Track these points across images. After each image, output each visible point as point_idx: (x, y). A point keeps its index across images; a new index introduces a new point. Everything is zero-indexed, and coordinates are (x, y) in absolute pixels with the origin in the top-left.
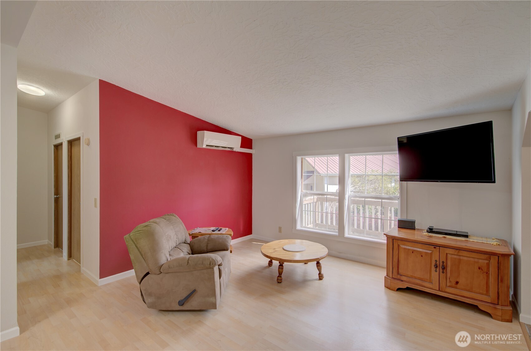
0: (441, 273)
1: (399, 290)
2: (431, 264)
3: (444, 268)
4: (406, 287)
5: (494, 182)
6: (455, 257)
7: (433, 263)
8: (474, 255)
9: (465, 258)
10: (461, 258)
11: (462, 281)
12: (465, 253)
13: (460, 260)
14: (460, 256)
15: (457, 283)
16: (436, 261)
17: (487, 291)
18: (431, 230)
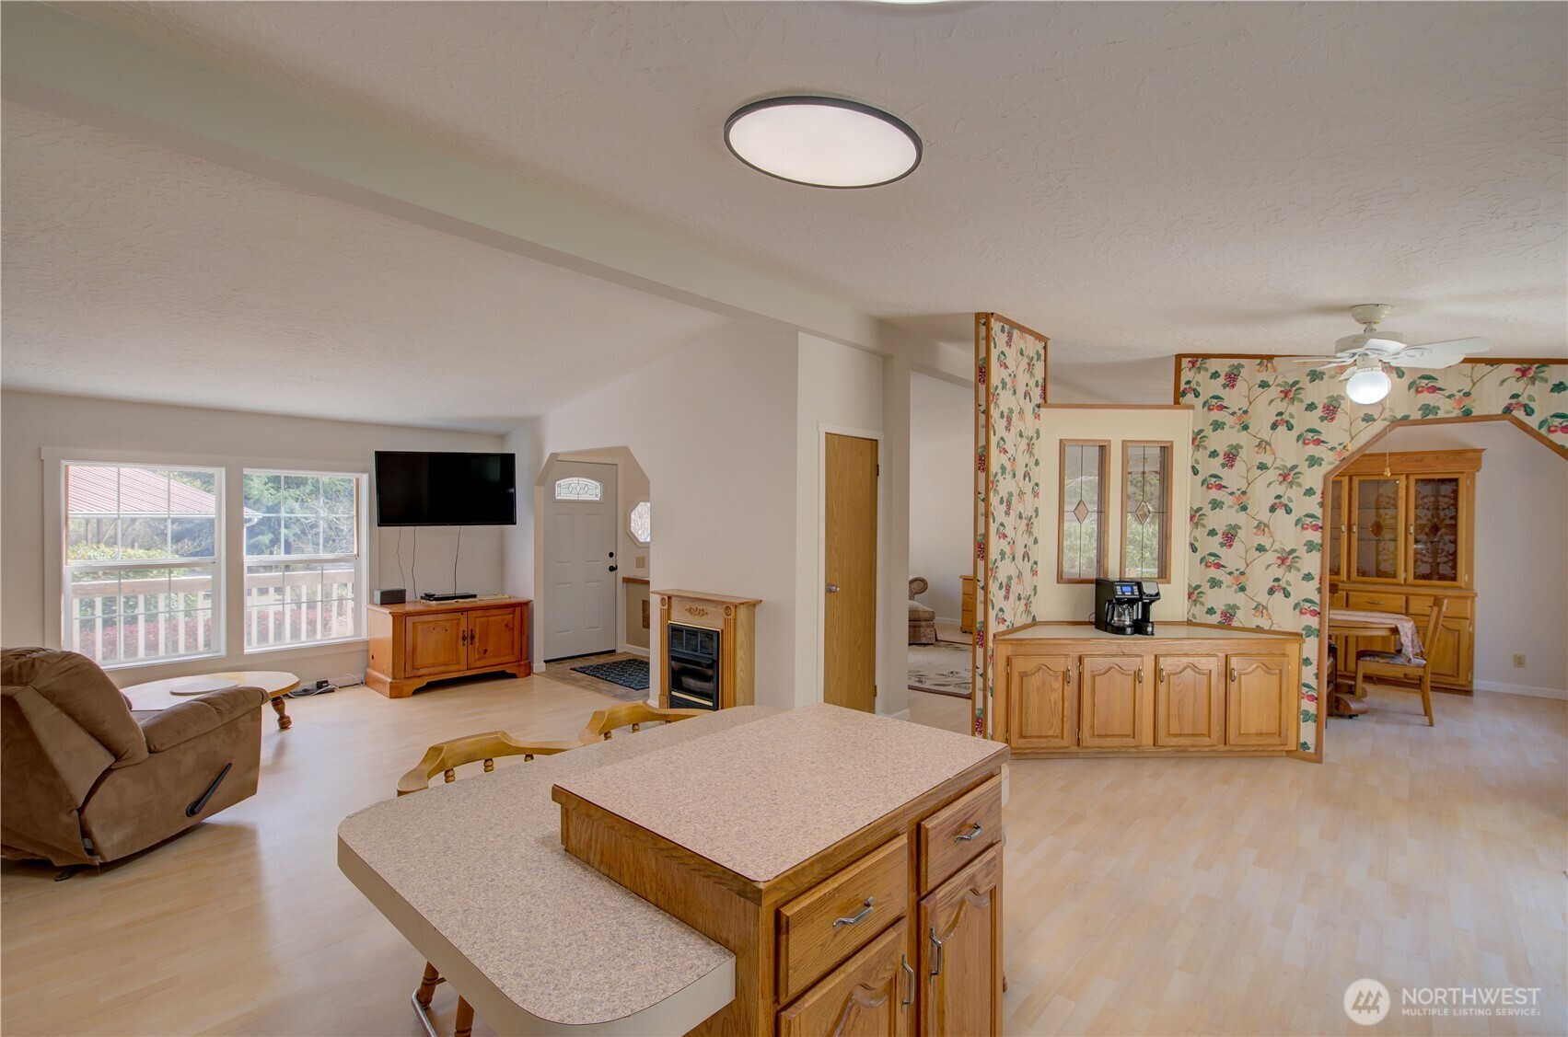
0: (469, 649)
1: (418, 692)
2: (458, 637)
3: (473, 637)
4: (425, 684)
5: (515, 524)
6: (482, 619)
7: (461, 636)
8: (501, 611)
9: (493, 618)
10: (490, 618)
11: (490, 647)
12: (493, 612)
13: (488, 622)
14: (488, 616)
15: (486, 651)
16: (464, 631)
17: (513, 649)
18: (429, 597)
